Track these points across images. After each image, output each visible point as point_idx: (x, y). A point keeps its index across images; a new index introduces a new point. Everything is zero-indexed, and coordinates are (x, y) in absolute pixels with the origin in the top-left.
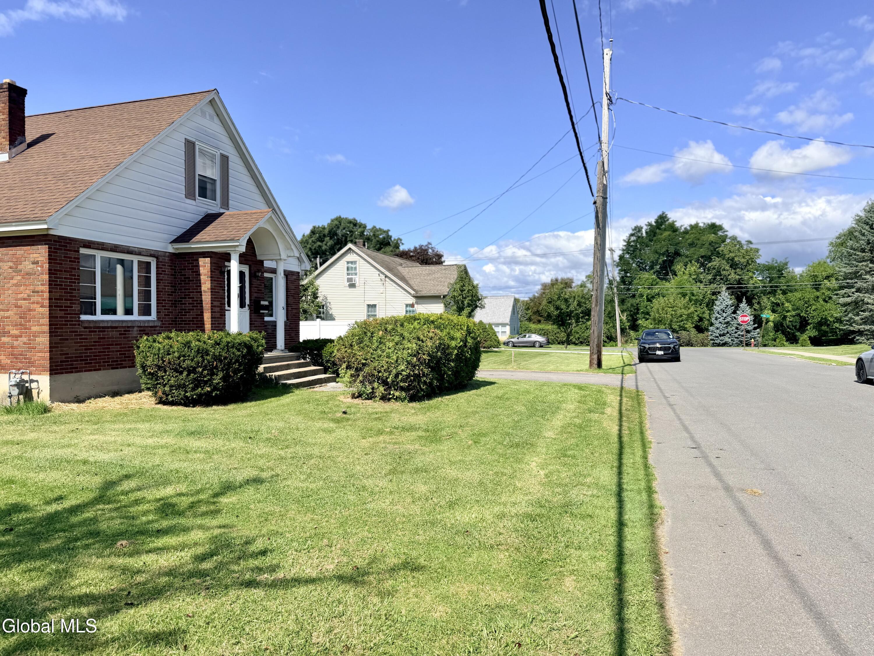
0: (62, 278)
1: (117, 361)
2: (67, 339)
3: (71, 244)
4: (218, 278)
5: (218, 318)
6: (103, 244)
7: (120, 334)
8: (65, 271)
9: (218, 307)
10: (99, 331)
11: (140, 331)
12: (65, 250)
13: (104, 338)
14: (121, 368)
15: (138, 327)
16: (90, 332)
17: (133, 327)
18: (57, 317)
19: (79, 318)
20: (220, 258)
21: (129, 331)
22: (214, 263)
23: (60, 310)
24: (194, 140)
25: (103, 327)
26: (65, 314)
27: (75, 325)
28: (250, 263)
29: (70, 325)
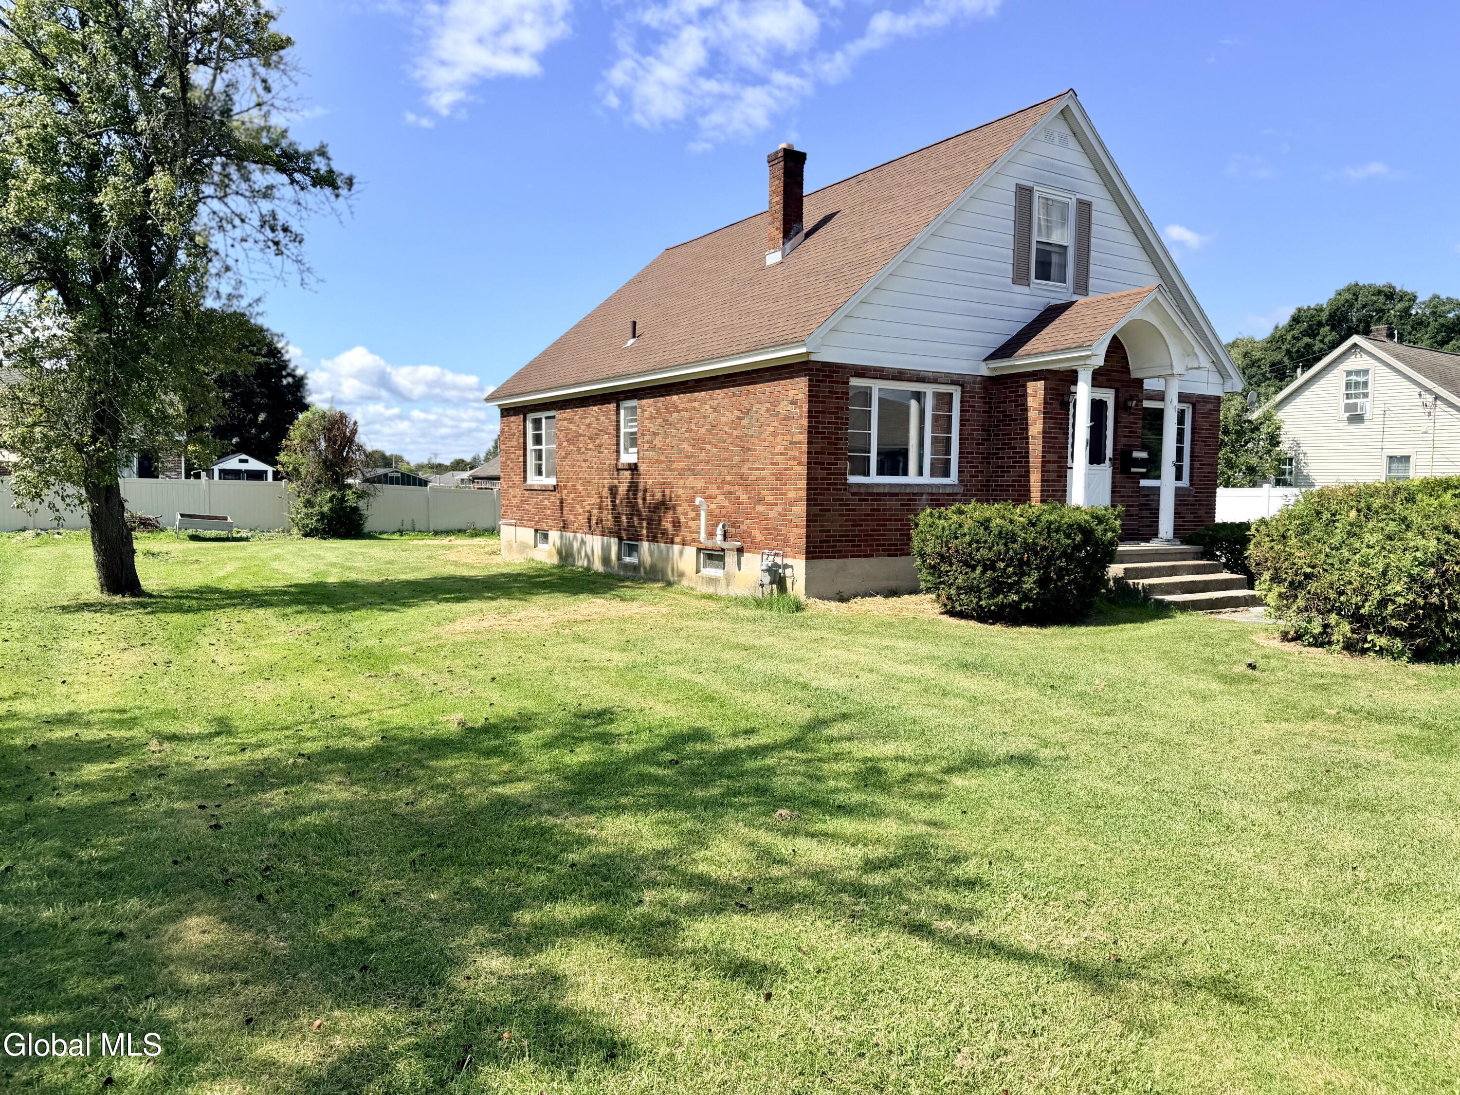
0: (824, 423)
1: (897, 545)
2: (829, 510)
3: (838, 372)
4: (1056, 414)
5: (1053, 481)
6: (882, 369)
7: (902, 505)
8: (830, 413)
9: (1055, 462)
10: (873, 500)
11: (931, 500)
12: (830, 382)
13: (879, 510)
14: (901, 555)
15: (929, 494)
16: (860, 500)
17: (921, 494)
18: (817, 479)
19: (846, 479)
20: (1061, 380)
21: (915, 500)
22: (1051, 389)
23: (822, 469)
24: (1031, 184)
25: (878, 494)
26: (828, 474)
27: (840, 489)
28: (1118, 385)
29: (834, 489)
